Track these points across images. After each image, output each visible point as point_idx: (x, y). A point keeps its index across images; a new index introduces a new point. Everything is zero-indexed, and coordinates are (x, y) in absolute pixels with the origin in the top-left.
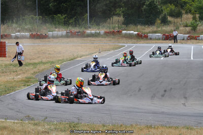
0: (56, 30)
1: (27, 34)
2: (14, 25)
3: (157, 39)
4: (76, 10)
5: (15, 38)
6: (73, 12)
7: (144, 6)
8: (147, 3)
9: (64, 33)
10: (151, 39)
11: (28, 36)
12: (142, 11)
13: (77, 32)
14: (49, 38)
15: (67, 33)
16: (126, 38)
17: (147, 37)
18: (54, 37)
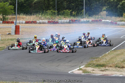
0: (65, 19)
1: (46, 21)
2: (40, 16)
3: (122, 25)
4: (79, 7)
5: (39, 24)
6: (77, 8)
7: (119, 5)
8: (121, 3)
9: (68, 20)
10: (118, 25)
11: (47, 22)
12: (117, 8)
13: (76, 20)
14: (59, 24)
15: (70, 20)
16: (104, 24)
17: (117, 23)
18: (62, 23)
